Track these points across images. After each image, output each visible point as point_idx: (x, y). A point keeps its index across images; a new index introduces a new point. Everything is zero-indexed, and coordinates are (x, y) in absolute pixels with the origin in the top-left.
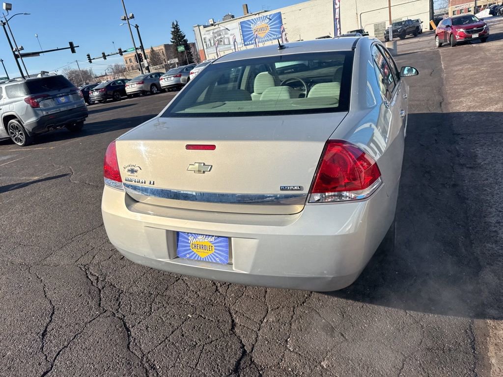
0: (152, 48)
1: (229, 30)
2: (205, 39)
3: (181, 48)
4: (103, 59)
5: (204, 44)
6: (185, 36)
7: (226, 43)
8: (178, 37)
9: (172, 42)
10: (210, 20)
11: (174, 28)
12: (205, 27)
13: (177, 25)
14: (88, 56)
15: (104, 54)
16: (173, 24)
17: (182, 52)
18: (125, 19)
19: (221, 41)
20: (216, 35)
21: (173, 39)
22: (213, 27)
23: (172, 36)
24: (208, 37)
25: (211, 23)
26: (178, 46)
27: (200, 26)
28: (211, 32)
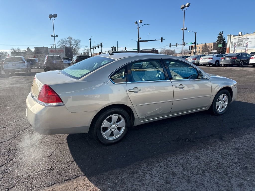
0: (206, 44)
1: (249, 39)
2: (232, 42)
3: (220, 46)
4: (176, 46)
5: (231, 45)
6: (225, 40)
7: (244, 46)
8: (221, 40)
9: (216, 42)
10: (239, 33)
11: (220, 35)
12: (234, 36)
13: (222, 33)
14: (170, 44)
15: (177, 44)
16: (220, 33)
17: (220, 48)
18: (183, 30)
19: (242, 44)
20: (240, 41)
21: (217, 40)
22: (239, 37)
23: (217, 39)
24: (234, 41)
25: (239, 34)
26: (219, 44)
27: (231, 35)
28: (237, 39)
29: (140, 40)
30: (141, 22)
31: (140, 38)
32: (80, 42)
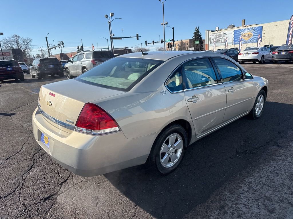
0: (182, 41)
1: (226, 34)
2: (210, 38)
3: (197, 42)
4: (152, 44)
5: (209, 41)
6: (201, 36)
7: (222, 42)
8: (197, 35)
9: (193, 38)
10: (216, 28)
11: (196, 30)
12: (212, 31)
13: (198, 29)
14: (146, 42)
15: (153, 41)
16: (196, 28)
17: (197, 44)
18: (163, 25)
19: (220, 40)
20: (218, 37)
21: (194, 37)
22: (217, 32)
23: (194, 35)
24: (212, 37)
25: (216, 29)
26: (196, 40)
27: (209, 31)
28: (215, 34)
29: (113, 37)
30: (113, 16)
31: (113, 34)
32: (31, 41)
